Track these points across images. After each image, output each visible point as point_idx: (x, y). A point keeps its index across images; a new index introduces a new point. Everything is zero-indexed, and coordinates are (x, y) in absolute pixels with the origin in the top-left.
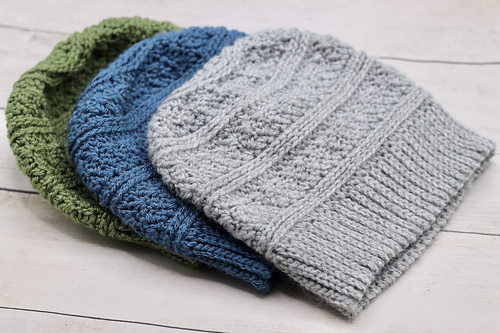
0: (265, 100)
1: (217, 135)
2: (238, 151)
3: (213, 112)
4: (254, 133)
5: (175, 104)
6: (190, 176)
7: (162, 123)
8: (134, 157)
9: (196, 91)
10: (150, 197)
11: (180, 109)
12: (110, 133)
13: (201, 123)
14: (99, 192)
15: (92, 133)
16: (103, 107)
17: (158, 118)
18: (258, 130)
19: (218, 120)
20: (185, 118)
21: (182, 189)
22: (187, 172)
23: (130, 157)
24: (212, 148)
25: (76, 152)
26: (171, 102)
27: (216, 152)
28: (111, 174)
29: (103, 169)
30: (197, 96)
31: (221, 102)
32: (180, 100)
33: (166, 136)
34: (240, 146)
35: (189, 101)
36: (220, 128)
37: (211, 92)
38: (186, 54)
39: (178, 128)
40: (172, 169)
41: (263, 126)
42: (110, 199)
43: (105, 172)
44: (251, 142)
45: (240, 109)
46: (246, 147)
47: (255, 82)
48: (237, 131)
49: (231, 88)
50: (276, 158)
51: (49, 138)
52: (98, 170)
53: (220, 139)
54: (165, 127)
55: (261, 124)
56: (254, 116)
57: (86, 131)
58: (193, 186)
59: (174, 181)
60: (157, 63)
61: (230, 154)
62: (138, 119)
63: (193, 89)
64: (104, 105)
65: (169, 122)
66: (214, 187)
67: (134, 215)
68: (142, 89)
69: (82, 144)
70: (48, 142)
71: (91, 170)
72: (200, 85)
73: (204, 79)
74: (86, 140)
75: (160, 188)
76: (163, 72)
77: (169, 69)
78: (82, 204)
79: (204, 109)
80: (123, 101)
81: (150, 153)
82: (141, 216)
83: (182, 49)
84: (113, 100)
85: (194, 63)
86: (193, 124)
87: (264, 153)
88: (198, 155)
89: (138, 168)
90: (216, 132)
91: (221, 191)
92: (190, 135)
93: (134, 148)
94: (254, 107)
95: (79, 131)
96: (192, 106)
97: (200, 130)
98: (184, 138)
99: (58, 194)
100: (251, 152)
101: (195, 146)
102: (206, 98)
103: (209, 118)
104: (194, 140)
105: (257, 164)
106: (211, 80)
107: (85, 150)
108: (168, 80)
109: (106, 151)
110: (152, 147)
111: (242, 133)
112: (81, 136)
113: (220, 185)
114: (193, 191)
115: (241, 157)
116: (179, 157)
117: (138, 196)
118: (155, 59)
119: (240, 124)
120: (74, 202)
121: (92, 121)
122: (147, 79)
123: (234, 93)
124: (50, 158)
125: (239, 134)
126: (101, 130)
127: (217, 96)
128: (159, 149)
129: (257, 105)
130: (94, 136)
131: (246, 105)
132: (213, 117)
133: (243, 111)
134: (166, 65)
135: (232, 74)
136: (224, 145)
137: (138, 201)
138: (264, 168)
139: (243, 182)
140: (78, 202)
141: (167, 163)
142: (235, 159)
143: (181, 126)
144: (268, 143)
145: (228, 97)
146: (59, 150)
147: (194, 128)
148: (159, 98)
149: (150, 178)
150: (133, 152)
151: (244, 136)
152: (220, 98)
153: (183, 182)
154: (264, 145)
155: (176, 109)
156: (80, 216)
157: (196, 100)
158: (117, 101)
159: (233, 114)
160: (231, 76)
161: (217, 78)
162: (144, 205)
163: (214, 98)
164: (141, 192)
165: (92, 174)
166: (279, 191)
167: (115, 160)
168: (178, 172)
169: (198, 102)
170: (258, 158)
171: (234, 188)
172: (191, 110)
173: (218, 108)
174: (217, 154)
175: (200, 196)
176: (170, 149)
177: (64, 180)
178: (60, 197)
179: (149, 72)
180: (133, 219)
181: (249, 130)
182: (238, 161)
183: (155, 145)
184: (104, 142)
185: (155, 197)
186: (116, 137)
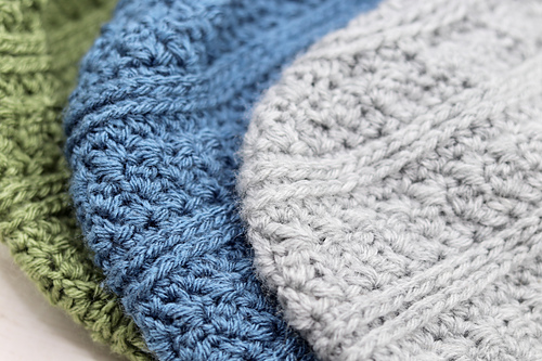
0: (526, 107)
1: (402, 170)
2: (441, 221)
3: (403, 109)
4: (487, 187)
5: (324, 71)
6: (318, 274)
7: (285, 114)
8: (205, 181)
9: (377, 51)
10: (217, 301)
11: (332, 86)
12: (164, 113)
13: (372, 131)
14: (106, 257)
15: (120, 109)
16: (161, 48)
17: (278, 100)
18: (497, 181)
19: (412, 135)
20: (340, 111)
21: (292, 305)
22: (313, 262)
23: (196, 179)
24: (385, 198)
25: (77, 143)
26: (316, 66)
27: (390, 213)
28: (142, 219)
29: (126, 203)
30: (377, 63)
31: (427, 88)
32: (336, 65)
33: (285, 151)
34: (448, 209)
35: (358, 69)
36: (413, 155)
37: (409, 57)
39: (318, 132)
40: (280, 248)
41: (511, 174)
42: (126, 281)
43: (129, 212)
44: (475, 207)
45: (466, 122)
46: (460, 215)
47: (510, 49)
48: (449, 174)
49: (455, 61)
50: (523, 255)
51: (33, 84)
52: (114, 205)
53: (407, 181)
54: (289, 128)
55: (506, 169)
56: (496, 146)
57: (109, 101)
58: (320, 307)
59: (278, 279)
61: (423, 224)
62: (237, 76)
63: (371, 44)
64: (166, 42)
65: (300, 114)
66: (368, 320)
67: (170, 338)
69: (93, 129)
70: (29, 92)
71: (99, 201)
72: (391, 35)
73: (401, 23)
74: (104, 124)
75: (244, 279)
78: (65, 268)
79: (386, 99)
80: (212, 34)
81: (241, 185)
82: (184, 343)
84: (189, 32)
86: (354, 129)
87: (497, 240)
88: (350, 213)
89: (207, 212)
90: (400, 163)
91: (382, 335)
92: (342, 156)
93: (208, 159)
94: (499, 123)
95: (95, 97)
96: (360, 84)
97: (366, 149)
98: (327, 161)
99: (20, 228)
100: (468, 229)
101: (348, 187)
102: (396, 74)
103: (392, 124)
104: (348, 170)
105: (478, 263)
106: (416, 27)
107: (95, 147)
109: (141, 160)
110: (247, 174)
111: (459, 182)
112: (95, 108)
113: (383, 312)
114: (316, 318)
115: (444, 235)
116: (304, 214)
117: (190, 292)
119: (458, 158)
120: (50, 256)
121: (128, 79)
123: (461, 75)
124: (23, 133)
125: (451, 181)
126: (145, 105)
127: (423, 72)
128: (262, 183)
129: (507, 118)
130: (124, 118)
131: (483, 115)
132: (402, 122)
133: (473, 128)
135: (465, 19)
136: (412, 197)
137: (187, 308)
138: (491, 277)
139: (437, 309)
140: (58, 258)
141: (273, 227)
142: (429, 238)
143: (325, 128)
144: (513, 216)
145: (445, 79)
146: (51, 115)
147: (354, 139)
148: (295, 31)
149: (229, 243)
150: (204, 168)
151: (462, 189)
152: (427, 80)
153: (299, 288)
154: (502, 220)
155: (322, 85)
156: (55, 293)
157: (372, 71)
158: (197, 34)
159: (449, 131)
160: (462, 26)
161: (430, 27)
162: (198, 321)
163: (414, 76)
164: (198, 282)
165: (97, 211)
166: (512, 343)
167: (157, 185)
168: (293, 257)
169: (376, 79)
170: (481, 249)
171: (413, 324)
172: (355, 95)
173: (417, 100)
174: (392, 220)
175: (330, 336)
176: (287, 189)
177: (44, 192)
178: (21, 238)
180: (166, 344)
181: (477, 179)
182: (435, 245)
183: (256, 170)
184: (145, 136)
185: (229, 302)
186: (175, 125)
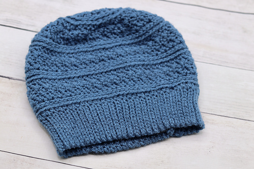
10: (43, 88)
12: (52, 50)
38: (131, 28)
60: (114, 26)
68: (98, 35)
76: (115, 31)
77: (119, 31)
83: (130, 24)
85: (134, 33)
108: (116, 36)
117: (39, 84)
118: (113, 24)
122: (104, 31)
126: (49, 47)
134: (119, 28)
137: (36, 87)
162: (37, 90)
164: (41, 83)
167: (44, 63)
179: (107, 29)
184: (46, 53)
185: (45, 89)
186: (54, 54)
